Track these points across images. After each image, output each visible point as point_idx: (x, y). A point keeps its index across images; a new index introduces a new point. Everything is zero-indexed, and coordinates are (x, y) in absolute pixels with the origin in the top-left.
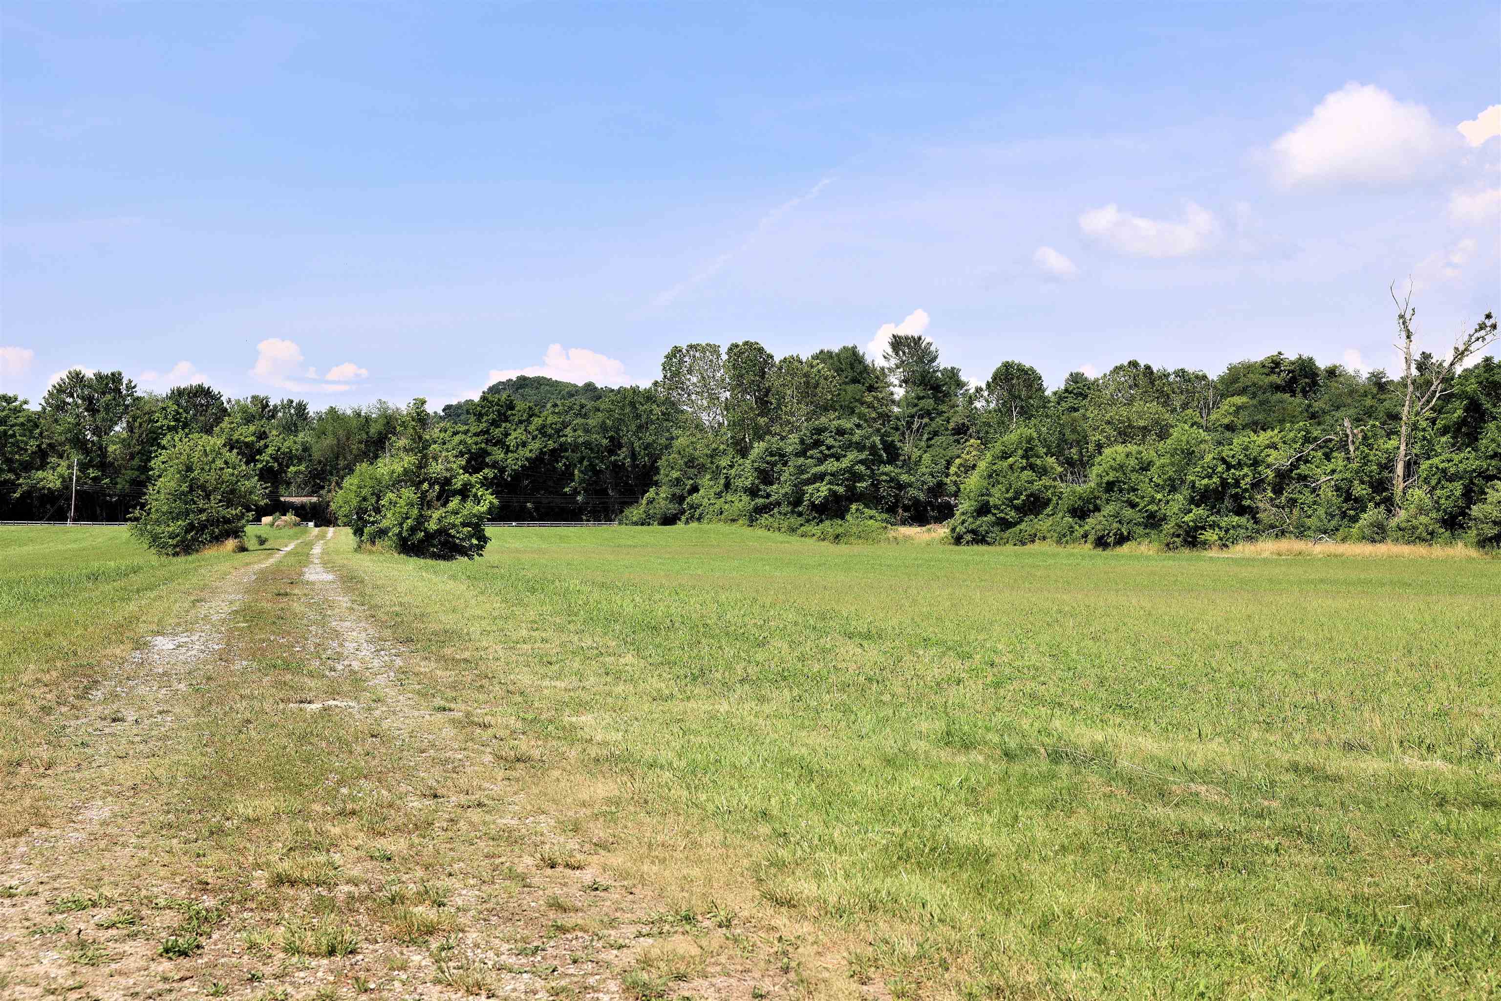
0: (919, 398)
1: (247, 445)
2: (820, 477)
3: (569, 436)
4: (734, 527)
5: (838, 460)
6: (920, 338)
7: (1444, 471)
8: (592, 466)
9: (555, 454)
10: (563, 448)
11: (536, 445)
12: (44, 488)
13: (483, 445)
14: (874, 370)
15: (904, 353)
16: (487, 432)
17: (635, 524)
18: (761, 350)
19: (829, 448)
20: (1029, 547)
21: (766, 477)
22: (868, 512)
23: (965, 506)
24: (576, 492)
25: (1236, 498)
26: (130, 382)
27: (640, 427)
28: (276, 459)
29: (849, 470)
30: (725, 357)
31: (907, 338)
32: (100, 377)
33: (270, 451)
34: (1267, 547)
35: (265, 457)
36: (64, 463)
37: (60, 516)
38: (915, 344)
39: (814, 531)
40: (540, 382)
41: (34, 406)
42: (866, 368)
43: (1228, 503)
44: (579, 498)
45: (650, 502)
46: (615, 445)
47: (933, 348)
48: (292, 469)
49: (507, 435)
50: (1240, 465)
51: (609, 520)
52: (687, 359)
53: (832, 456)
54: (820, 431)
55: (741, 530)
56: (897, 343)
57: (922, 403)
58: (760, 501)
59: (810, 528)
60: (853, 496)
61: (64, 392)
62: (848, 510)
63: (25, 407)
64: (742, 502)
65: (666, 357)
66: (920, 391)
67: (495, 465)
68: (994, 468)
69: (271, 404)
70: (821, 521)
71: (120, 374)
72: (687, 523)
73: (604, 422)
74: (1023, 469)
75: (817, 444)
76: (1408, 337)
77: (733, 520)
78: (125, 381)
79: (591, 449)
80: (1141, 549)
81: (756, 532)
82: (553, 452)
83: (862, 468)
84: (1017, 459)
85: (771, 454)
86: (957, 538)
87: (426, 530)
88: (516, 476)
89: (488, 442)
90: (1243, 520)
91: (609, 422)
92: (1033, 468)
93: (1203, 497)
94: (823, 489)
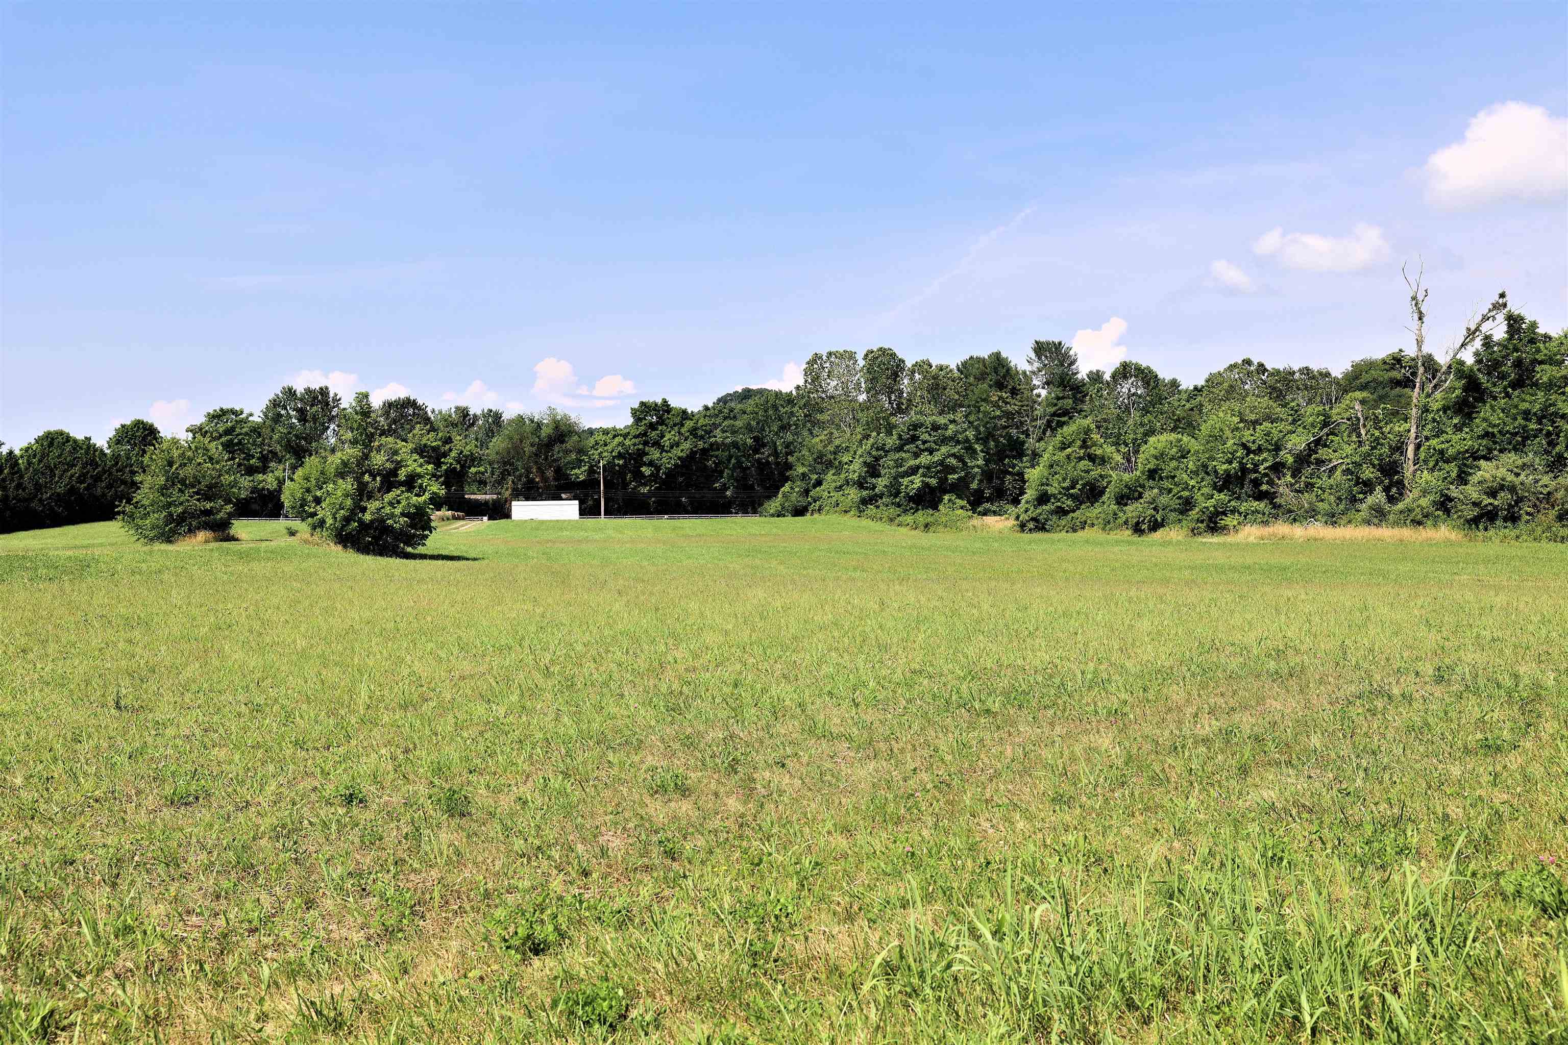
0: (1058, 398)
1: (434, 449)
2: (914, 471)
3: (718, 436)
4: (846, 518)
5: (931, 454)
6: (1060, 343)
7: (1442, 452)
8: (739, 464)
9: (707, 453)
10: (714, 446)
11: (687, 446)
12: (263, 489)
13: (641, 447)
14: (1018, 372)
15: (1046, 357)
16: (645, 434)
17: (772, 515)
18: (893, 355)
19: (924, 442)
20: (1080, 534)
21: (873, 470)
22: (959, 502)
23: (1030, 494)
24: (725, 488)
25: (1256, 483)
26: (336, 395)
27: (782, 428)
28: (458, 462)
29: (942, 463)
30: (861, 363)
31: (1048, 343)
32: (308, 391)
33: (453, 454)
35: (449, 460)
36: (281, 467)
37: (275, 513)
38: (1056, 349)
39: (909, 521)
41: (257, 418)
42: (1009, 370)
43: (1248, 488)
44: (728, 493)
45: (785, 496)
46: (759, 443)
47: (1072, 353)
48: (473, 470)
49: (663, 436)
50: (1260, 450)
51: (755, 512)
52: (827, 365)
53: (926, 450)
54: (916, 426)
55: (851, 520)
56: (1040, 349)
57: (1059, 403)
58: (865, 493)
59: (909, 519)
60: (944, 488)
61: (279, 405)
62: (941, 500)
63: (250, 419)
64: (854, 494)
65: (808, 363)
66: (1060, 392)
67: (651, 464)
68: (1055, 458)
69: (471, 413)
70: (917, 510)
71: (327, 388)
72: (812, 515)
73: (749, 424)
74: (1080, 459)
75: (914, 439)
76: (1420, 319)
77: (846, 512)
78: (331, 395)
79: (738, 449)
80: (1173, 534)
81: (865, 522)
82: (704, 451)
83: (953, 461)
84: (1075, 449)
85: (878, 449)
86: (1022, 526)
87: (361, 522)
88: (670, 474)
89: (646, 443)
90: (1261, 505)
91: (754, 423)
92: (1092, 458)
93: (1227, 483)
94: (917, 481)
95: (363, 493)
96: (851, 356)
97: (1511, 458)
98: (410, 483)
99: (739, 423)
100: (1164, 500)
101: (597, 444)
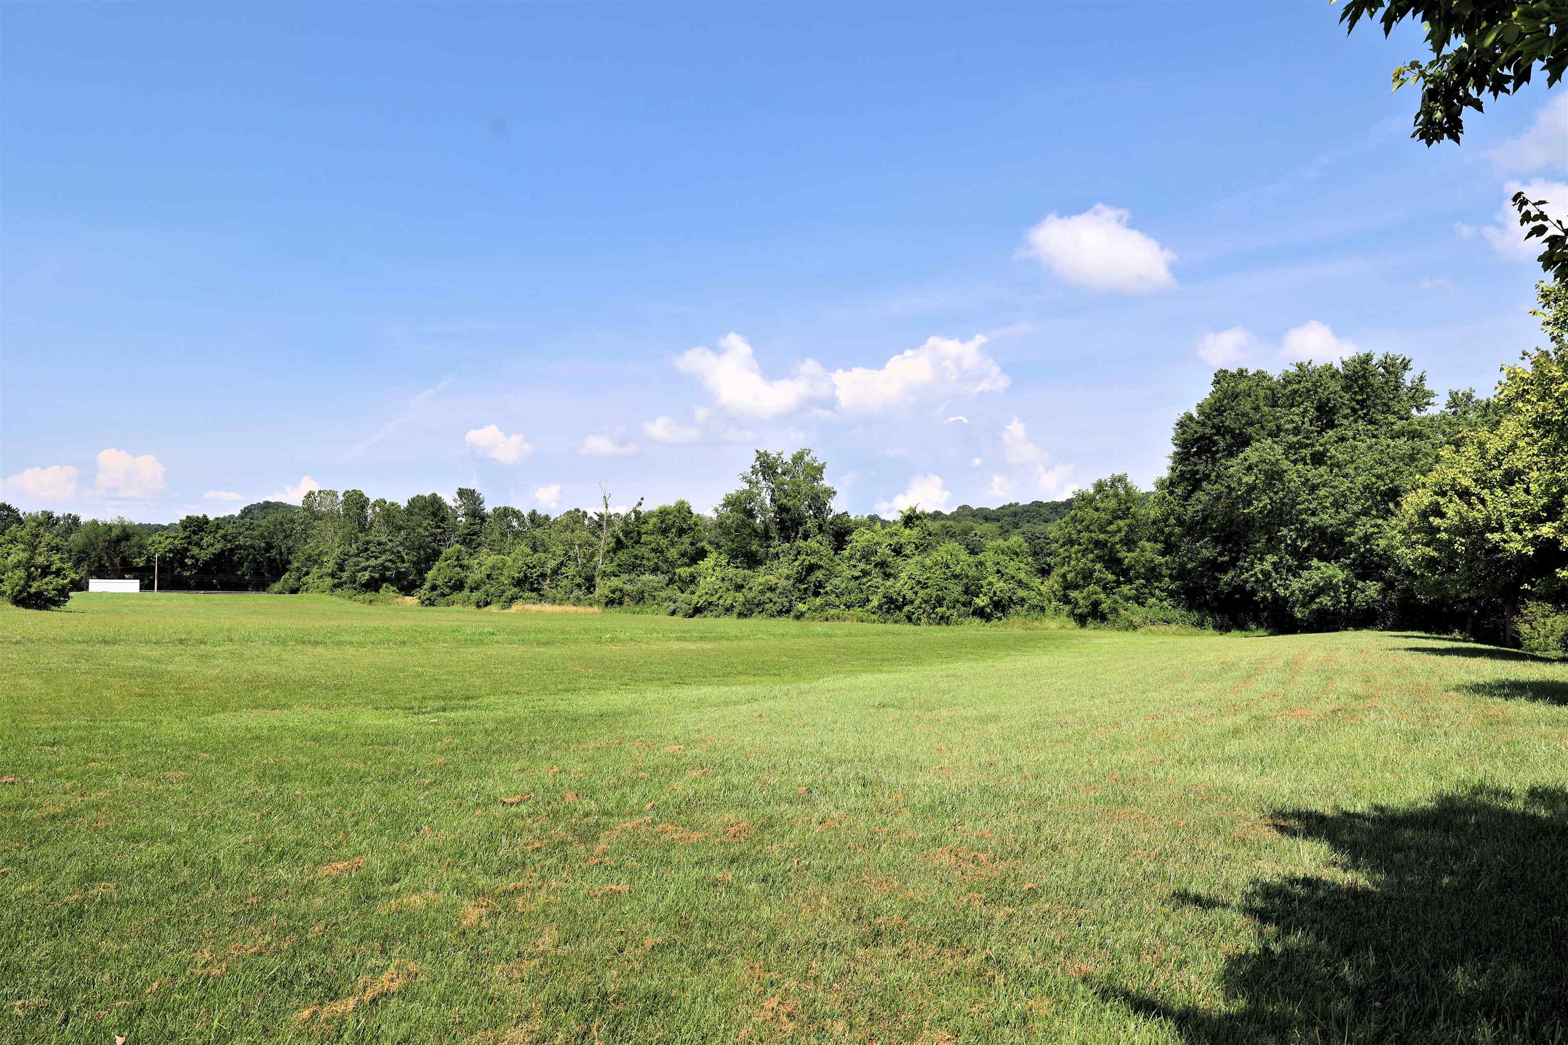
0: (471, 525)
2: (365, 569)
3: (241, 540)
4: (323, 595)
5: (376, 559)
6: (474, 491)
7: (604, 572)
8: (255, 559)
10: (239, 547)
11: (219, 546)
13: (186, 546)
14: (447, 507)
15: (465, 498)
16: (189, 537)
17: (276, 593)
18: (361, 495)
19: (372, 552)
20: (451, 607)
21: (341, 567)
22: (392, 588)
23: (428, 585)
24: (245, 574)
25: (532, 583)
27: (286, 537)
29: (382, 565)
30: (342, 498)
31: (467, 490)
34: (547, 608)
38: (471, 494)
40: (278, 505)
42: (442, 506)
43: (527, 586)
44: (246, 578)
45: (285, 581)
46: (269, 547)
47: (481, 497)
49: (202, 539)
50: (534, 567)
51: (264, 590)
52: (318, 498)
53: (373, 557)
54: (368, 543)
55: (326, 597)
56: (462, 493)
57: (472, 528)
58: (335, 581)
59: (361, 597)
60: (384, 579)
62: (381, 586)
64: (329, 581)
66: (471, 520)
67: (193, 557)
68: (441, 565)
69: (55, 516)
70: (366, 592)
72: (302, 593)
74: (456, 566)
75: (367, 550)
76: (606, 508)
77: (323, 592)
79: (255, 549)
80: (494, 608)
81: (334, 598)
82: (231, 550)
83: (389, 564)
84: (452, 562)
85: (345, 555)
86: (423, 603)
87: (28, 593)
88: (206, 563)
89: (190, 543)
90: (534, 595)
91: (266, 534)
92: (461, 566)
93: (519, 583)
94: (367, 575)
95: (30, 577)
96: (334, 494)
97: (625, 577)
98: (58, 573)
99: (256, 533)
100: (492, 590)
101: (154, 542)
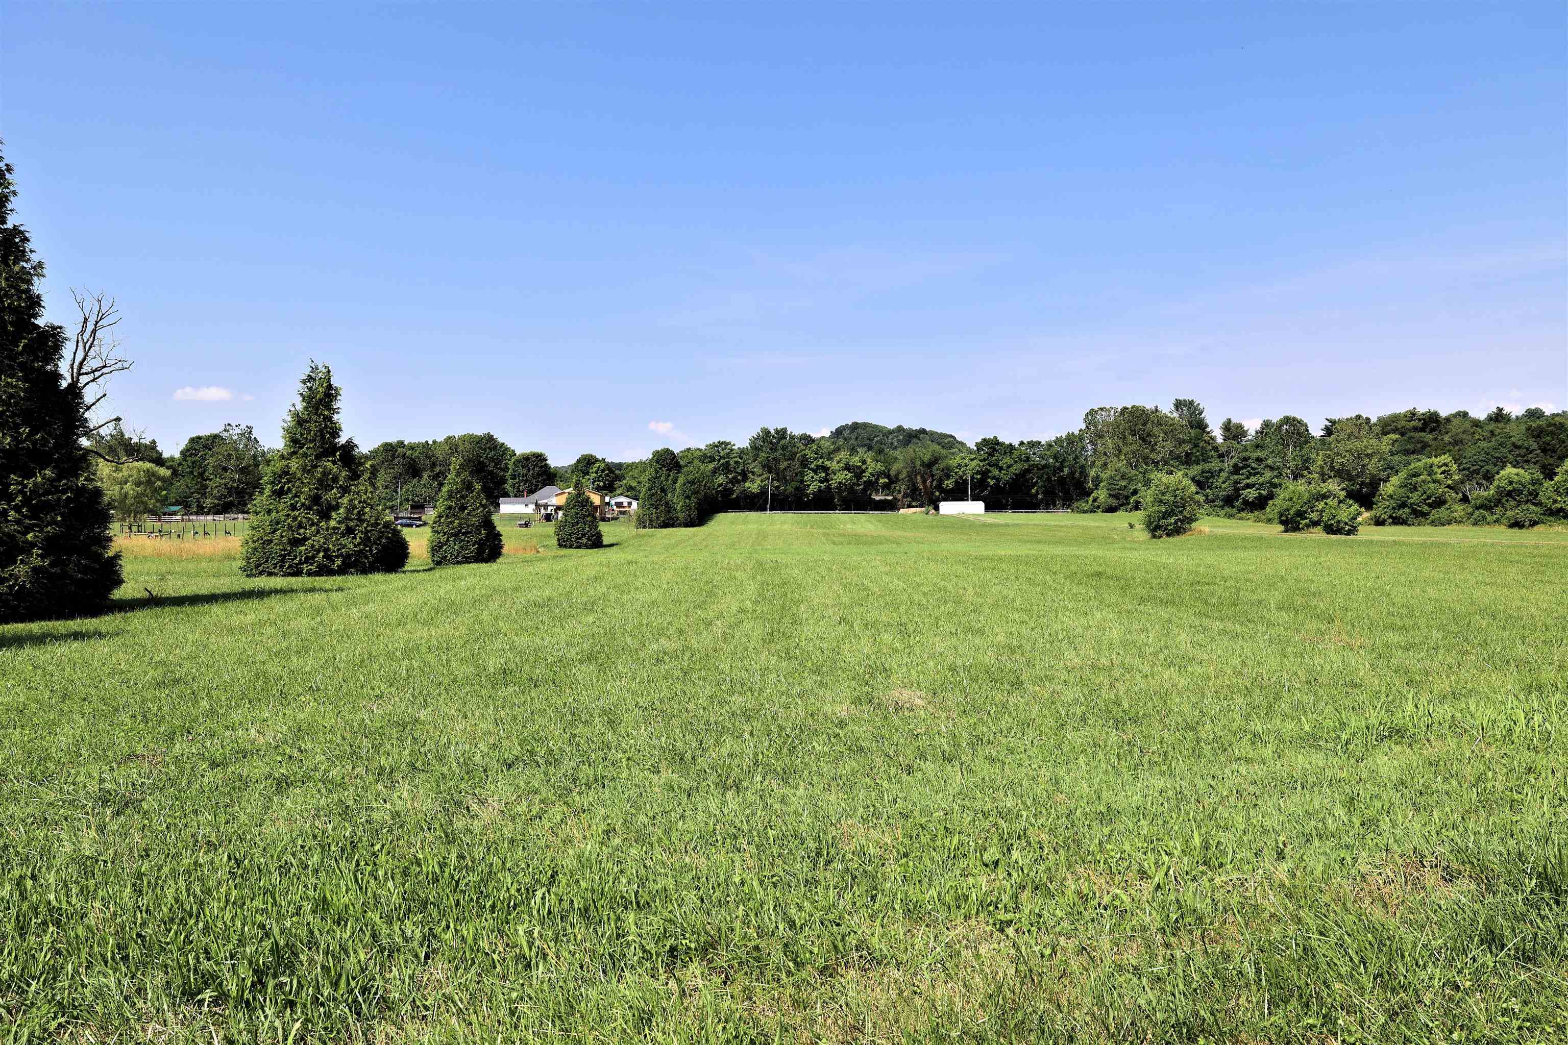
2: (1252, 486)
3: (1033, 460)
5: (1261, 476)
6: (1194, 401)
8: (1048, 478)
9: (1028, 471)
10: (1034, 467)
11: (1016, 467)
12: (749, 492)
13: (986, 467)
15: (1182, 409)
16: (987, 459)
17: (1085, 512)
19: (1253, 469)
24: (1037, 493)
28: (873, 476)
31: (1185, 401)
32: (776, 431)
33: (870, 470)
35: (867, 474)
36: (759, 479)
37: (762, 508)
38: (1190, 404)
40: (865, 426)
41: (743, 448)
44: (1040, 496)
45: (1094, 500)
46: (1062, 466)
47: (1201, 407)
48: (881, 481)
49: (999, 460)
52: (1099, 416)
53: (1257, 473)
56: (1179, 405)
61: (759, 439)
62: (1267, 504)
63: (739, 448)
65: (1086, 415)
67: (994, 478)
68: (1409, 481)
71: (786, 429)
78: (789, 433)
79: (1048, 468)
86: (1381, 522)
88: (1010, 484)
89: (990, 465)
91: (1059, 453)
94: (1254, 493)
99: (1050, 453)
101: (959, 465)
